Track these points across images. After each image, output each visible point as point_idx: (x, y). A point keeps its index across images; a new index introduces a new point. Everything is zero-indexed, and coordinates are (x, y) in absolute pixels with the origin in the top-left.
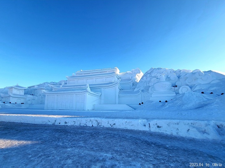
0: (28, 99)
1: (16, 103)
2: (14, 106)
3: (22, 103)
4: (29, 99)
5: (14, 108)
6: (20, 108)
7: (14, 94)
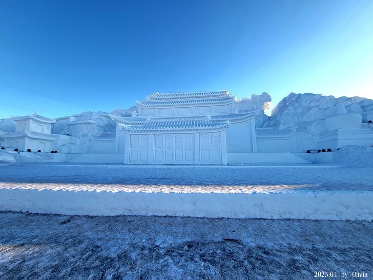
0: (60, 143)
1: (39, 151)
2: (39, 158)
3: (52, 152)
4: (63, 143)
5: (39, 161)
6: (50, 161)
7: (33, 133)
